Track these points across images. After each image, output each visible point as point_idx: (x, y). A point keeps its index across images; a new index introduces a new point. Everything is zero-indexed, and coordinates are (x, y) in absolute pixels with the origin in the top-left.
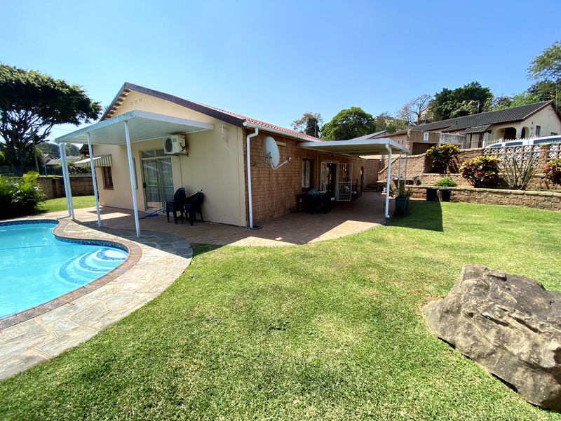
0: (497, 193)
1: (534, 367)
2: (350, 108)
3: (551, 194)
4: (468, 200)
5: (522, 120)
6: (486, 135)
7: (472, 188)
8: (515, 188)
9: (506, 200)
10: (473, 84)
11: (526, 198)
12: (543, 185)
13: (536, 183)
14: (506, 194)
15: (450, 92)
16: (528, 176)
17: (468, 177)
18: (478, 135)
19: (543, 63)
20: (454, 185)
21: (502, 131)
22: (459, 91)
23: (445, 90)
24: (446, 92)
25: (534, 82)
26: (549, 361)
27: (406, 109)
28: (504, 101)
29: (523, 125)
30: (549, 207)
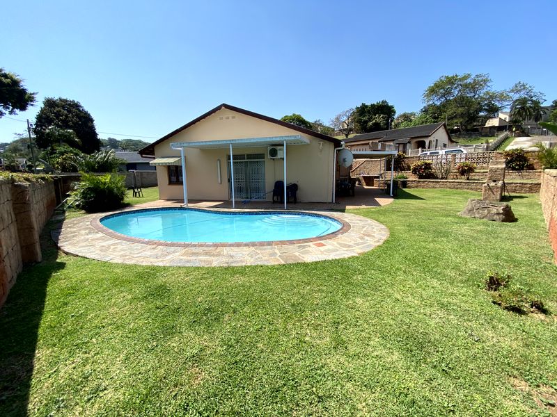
0: (433, 182)
1: (498, 214)
2: (292, 115)
3: (460, 181)
4: (417, 187)
5: (430, 136)
6: (408, 145)
7: (417, 179)
8: (442, 178)
9: (438, 185)
10: (383, 101)
11: (448, 184)
12: (455, 177)
13: (451, 176)
14: (438, 182)
15: (367, 106)
16: (448, 172)
17: (415, 173)
18: (402, 145)
19: (432, 91)
20: (407, 178)
21: (416, 142)
22: (373, 106)
23: (363, 105)
24: (364, 106)
25: (425, 105)
26: (501, 212)
27: (337, 119)
28: (406, 117)
29: (430, 138)
30: (461, 188)
